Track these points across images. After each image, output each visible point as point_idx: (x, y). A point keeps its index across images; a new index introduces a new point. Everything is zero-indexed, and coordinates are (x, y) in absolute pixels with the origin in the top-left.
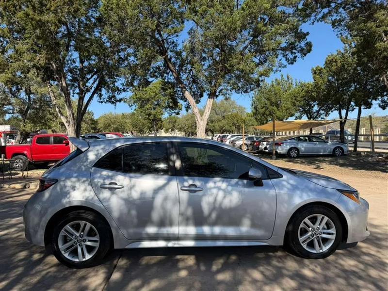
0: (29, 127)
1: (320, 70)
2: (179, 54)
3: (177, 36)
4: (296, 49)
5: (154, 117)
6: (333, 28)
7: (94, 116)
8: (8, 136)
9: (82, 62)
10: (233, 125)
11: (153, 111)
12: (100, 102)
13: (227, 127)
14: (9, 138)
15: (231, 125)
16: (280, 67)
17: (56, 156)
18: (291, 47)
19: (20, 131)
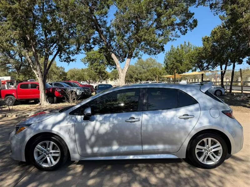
0: (21, 78)
1: (208, 38)
2: (108, 29)
3: (107, 17)
4: (187, 25)
5: (100, 70)
6: (211, 9)
7: (65, 70)
8: (9, 84)
9: (46, 36)
10: (153, 76)
11: (99, 67)
12: (61, 61)
13: (150, 77)
14: (10, 85)
15: (152, 75)
16: (176, 37)
17: (32, 96)
18: (183, 23)
19: (16, 80)
